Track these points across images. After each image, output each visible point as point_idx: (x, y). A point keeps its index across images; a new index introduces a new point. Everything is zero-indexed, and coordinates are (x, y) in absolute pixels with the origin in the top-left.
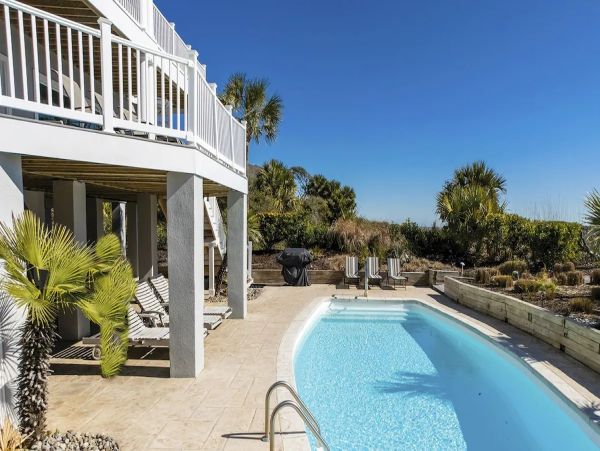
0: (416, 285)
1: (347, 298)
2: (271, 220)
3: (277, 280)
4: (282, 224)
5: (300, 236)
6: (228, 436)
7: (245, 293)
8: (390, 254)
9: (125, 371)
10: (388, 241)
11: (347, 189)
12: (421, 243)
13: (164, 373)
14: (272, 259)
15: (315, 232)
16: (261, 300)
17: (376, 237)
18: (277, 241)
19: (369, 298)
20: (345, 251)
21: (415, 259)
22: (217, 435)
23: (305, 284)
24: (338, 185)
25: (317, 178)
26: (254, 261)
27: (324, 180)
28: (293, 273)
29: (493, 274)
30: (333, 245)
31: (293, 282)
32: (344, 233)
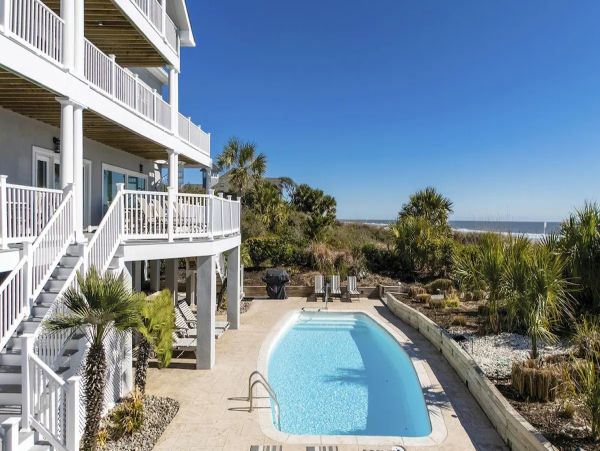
0: (370, 297)
1: (312, 310)
2: (258, 244)
3: (263, 294)
4: (267, 246)
5: (281, 256)
6: (230, 399)
7: (239, 306)
8: (352, 272)
9: (173, 366)
10: (351, 259)
11: (328, 198)
12: (377, 261)
13: (193, 367)
14: (260, 276)
15: (294, 252)
16: (250, 313)
17: (342, 256)
18: (263, 259)
19: (329, 311)
20: (316, 269)
21: (370, 276)
22: (225, 398)
23: (283, 297)
24: (321, 193)
25: (302, 187)
26: (245, 277)
27: (309, 189)
28: (275, 290)
29: (421, 292)
30: (308, 263)
31: (273, 296)
32: (316, 254)
